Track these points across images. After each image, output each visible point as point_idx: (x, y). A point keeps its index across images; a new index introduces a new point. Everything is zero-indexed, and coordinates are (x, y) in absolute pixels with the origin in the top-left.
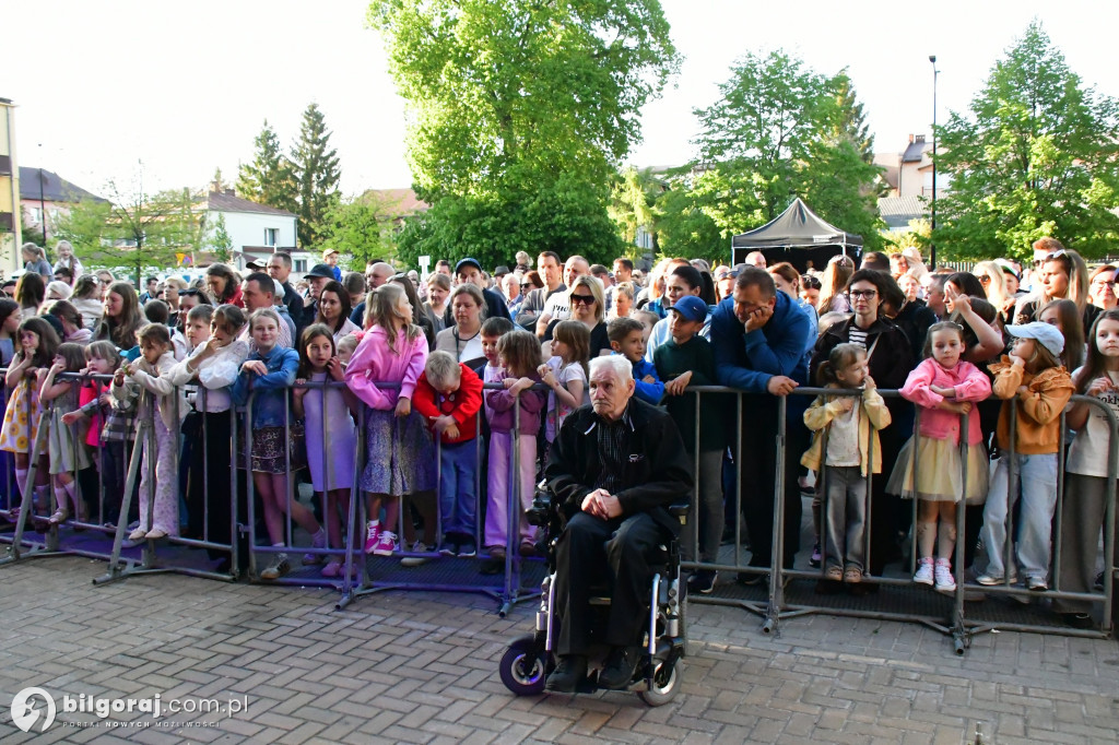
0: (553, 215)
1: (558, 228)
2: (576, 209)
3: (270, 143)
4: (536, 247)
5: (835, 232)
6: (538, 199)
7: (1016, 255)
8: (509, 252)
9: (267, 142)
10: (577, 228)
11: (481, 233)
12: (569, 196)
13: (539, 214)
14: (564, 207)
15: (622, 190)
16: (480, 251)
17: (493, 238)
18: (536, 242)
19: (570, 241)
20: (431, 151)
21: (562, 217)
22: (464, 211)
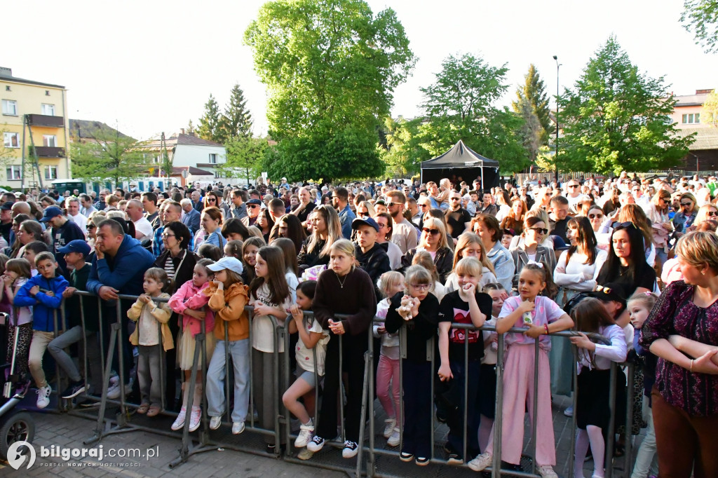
0: (342, 148)
1: (345, 156)
2: (354, 145)
3: (214, 107)
4: (333, 166)
5: (477, 160)
6: (334, 139)
7: (597, 171)
8: (318, 169)
9: (212, 106)
10: (355, 155)
11: (303, 158)
12: (350, 138)
13: (334, 148)
14: (348, 143)
15: (400, 132)
16: (302, 168)
17: (309, 161)
18: (333, 163)
19: (352, 163)
20: (276, 113)
21: (347, 149)
22: (294, 146)
